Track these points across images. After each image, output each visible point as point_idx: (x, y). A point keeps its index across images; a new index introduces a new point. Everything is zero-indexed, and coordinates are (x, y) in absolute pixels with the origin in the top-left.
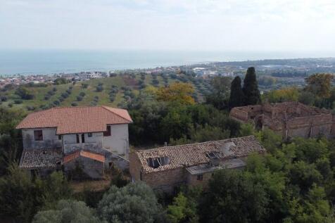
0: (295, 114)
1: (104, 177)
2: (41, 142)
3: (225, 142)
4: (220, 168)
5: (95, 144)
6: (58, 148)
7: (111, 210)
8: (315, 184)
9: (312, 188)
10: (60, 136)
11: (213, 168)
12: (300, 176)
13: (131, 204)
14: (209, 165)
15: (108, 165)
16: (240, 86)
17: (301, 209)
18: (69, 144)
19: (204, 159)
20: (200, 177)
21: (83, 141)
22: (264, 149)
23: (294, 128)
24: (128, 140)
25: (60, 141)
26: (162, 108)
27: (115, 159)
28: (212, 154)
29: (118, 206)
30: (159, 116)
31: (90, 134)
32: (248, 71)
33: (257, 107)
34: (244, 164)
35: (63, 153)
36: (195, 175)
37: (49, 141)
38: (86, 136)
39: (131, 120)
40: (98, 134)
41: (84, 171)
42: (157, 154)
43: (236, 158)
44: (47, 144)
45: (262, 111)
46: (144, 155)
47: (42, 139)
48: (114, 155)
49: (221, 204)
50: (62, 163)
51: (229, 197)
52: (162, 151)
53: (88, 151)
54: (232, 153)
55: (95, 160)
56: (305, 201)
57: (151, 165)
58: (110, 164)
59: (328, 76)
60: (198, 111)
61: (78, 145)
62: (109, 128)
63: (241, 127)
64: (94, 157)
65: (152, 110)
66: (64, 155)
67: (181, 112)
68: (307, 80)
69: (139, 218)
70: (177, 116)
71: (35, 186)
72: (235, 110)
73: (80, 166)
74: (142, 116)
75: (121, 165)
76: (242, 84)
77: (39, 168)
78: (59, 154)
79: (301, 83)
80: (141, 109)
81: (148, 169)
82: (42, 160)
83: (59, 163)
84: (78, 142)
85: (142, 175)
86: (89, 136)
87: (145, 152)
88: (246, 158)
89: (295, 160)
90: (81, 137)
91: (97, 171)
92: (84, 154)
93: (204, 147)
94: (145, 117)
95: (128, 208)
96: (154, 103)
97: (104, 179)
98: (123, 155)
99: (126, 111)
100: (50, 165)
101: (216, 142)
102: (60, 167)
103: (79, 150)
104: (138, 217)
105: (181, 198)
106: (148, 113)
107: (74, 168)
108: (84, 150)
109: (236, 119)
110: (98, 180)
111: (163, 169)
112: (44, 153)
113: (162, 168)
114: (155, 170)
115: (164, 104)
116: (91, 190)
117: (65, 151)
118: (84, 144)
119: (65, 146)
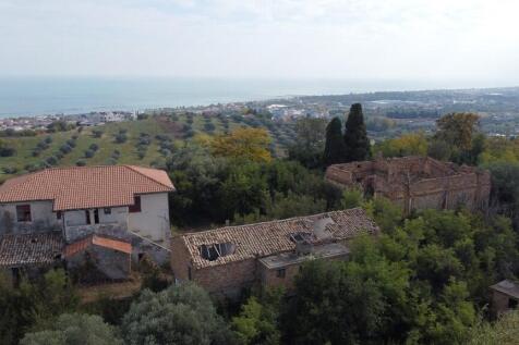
0: (422, 174)
1: (131, 277)
2: (28, 223)
3: (319, 218)
4: (311, 257)
5: (115, 226)
6: (56, 233)
7: (143, 327)
8: (453, 278)
9: (448, 283)
10: (60, 214)
11: (301, 259)
12: (432, 266)
13: (176, 318)
14: (294, 253)
15: (137, 257)
16: (340, 132)
17: (433, 317)
18: (74, 226)
19: (287, 245)
20: (281, 272)
21: (97, 221)
22: (378, 228)
23: (421, 195)
24: (168, 217)
25: (60, 221)
26: (220, 168)
27: (148, 247)
28: (298, 237)
29: (155, 322)
30: (216, 180)
31: (108, 210)
32: (351, 110)
33: (366, 164)
34: (347, 251)
35: (65, 241)
36: (273, 270)
37: (42, 222)
38: (101, 213)
39: (172, 186)
40: (123, 209)
41: (99, 268)
42: (215, 239)
43: (335, 241)
44: (38, 226)
45: (373, 170)
46: (194, 240)
47: (30, 220)
48: (147, 242)
49: (315, 311)
50: (63, 257)
51: (326, 302)
52: (222, 234)
53: (105, 236)
54: (328, 235)
55: (116, 251)
56: (440, 305)
57: (204, 256)
58: (140, 256)
59: (469, 116)
60: (276, 172)
61: (88, 227)
62: (137, 199)
63: (344, 194)
64: (115, 245)
65: (205, 171)
66: (67, 244)
67: (250, 174)
68: (439, 123)
69: (188, 339)
70: (244, 180)
71: (19, 294)
72: (333, 169)
73: (93, 260)
74: (190, 180)
75: (158, 257)
76: (343, 129)
77: (27, 266)
78: (59, 241)
79: (430, 127)
80: (188, 170)
81: (200, 261)
82: (30, 252)
83: (59, 257)
84: (88, 222)
85: (192, 272)
86: (106, 213)
87: (195, 235)
88: (351, 241)
89: (423, 243)
90: (93, 214)
91: (120, 268)
92: (97, 241)
93: (287, 226)
94: (194, 181)
95: (171, 324)
96: (208, 159)
97: (131, 280)
98: (162, 241)
99: (164, 173)
100: (43, 259)
101: (305, 219)
102: (60, 263)
103: (90, 235)
104: (186, 337)
105: (253, 306)
106: (198, 175)
107: (83, 263)
108: (99, 236)
109: (335, 183)
111: (223, 262)
112: (33, 241)
113: (222, 260)
114: (212, 263)
115: (224, 161)
116: (111, 298)
117: (68, 237)
118: (98, 226)
119: (67, 228)
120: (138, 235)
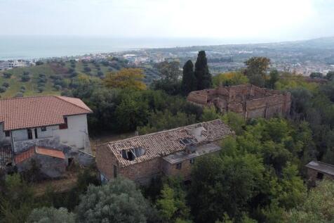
3: (196, 127)
4: (197, 154)
5: (51, 139)
6: (5, 147)
10: (8, 133)
11: (191, 155)
14: (186, 152)
15: (67, 161)
18: (19, 141)
19: (180, 147)
20: (179, 165)
21: (36, 137)
23: (253, 110)
24: (87, 132)
25: (8, 138)
26: (114, 95)
27: (75, 154)
28: (185, 141)
30: (112, 104)
31: (44, 128)
32: (199, 55)
34: (219, 148)
35: (13, 153)
36: (174, 164)
38: (39, 130)
40: (53, 127)
41: (42, 170)
42: (131, 145)
43: (209, 142)
48: (74, 150)
49: (213, 191)
51: (218, 184)
53: (43, 147)
54: (204, 138)
55: (54, 158)
58: (70, 160)
60: (153, 97)
61: (30, 141)
62: (66, 119)
63: (204, 111)
64: (52, 153)
65: (104, 98)
67: (137, 99)
68: (247, 63)
70: (133, 103)
72: (193, 94)
74: (94, 105)
75: (82, 160)
76: (194, 68)
78: (8, 153)
80: (92, 98)
81: (123, 162)
83: (10, 164)
84: (30, 137)
85: (117, 169)
86: (42, 130)
87: (117, 143)
88: (221, 142)
90: (30, 133)
92: (39, 151)
94: (98, 106)
98: (83, 148)
99: (79, 100)
101: (185, 128)
103: (33, 147)
105: (168, 191)
106: (100, 101)
108: (39, 147)
109: (194, 104)
110: (58, 179)
114: (132, 162)
117: (16, 150)
118: (38, 140)
119: (15, 143)
120: (67, 145)
